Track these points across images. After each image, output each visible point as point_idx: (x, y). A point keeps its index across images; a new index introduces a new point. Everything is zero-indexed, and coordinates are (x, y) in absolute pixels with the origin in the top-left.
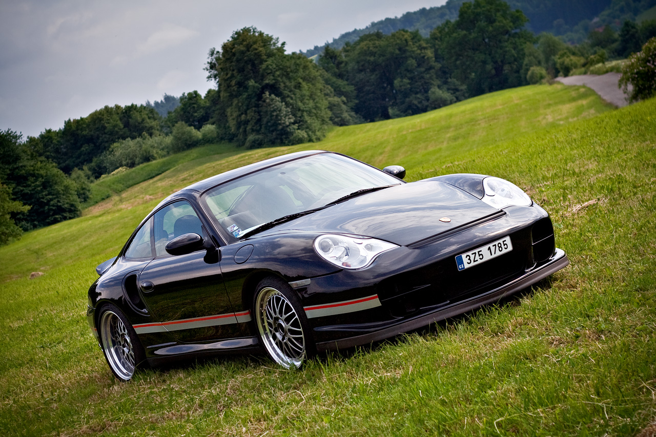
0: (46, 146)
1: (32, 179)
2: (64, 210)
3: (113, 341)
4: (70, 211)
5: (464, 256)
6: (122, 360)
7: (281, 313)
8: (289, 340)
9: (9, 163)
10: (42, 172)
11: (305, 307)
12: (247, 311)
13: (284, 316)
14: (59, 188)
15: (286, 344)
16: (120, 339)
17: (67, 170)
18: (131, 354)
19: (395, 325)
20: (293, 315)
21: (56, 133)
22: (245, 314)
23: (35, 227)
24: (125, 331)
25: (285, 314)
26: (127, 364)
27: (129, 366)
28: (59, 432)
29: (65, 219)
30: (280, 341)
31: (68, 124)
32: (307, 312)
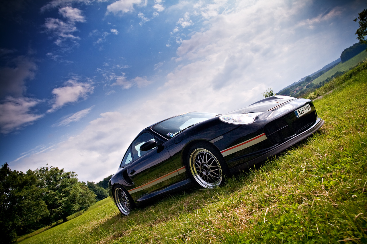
0: (100, 184)
1: (98, 191)
2: (105, 196)
3: (120, 201)
4: (106, 196)
5: (297, 111)
6: (125, 208)
7: (205, 161)
8: (212, 173)
9: (93, 188)
10: (100, 189)
11: (221, 152)
12: (184, 167)
13: (207, 162)
14: (104, 192)
15: (209, 176)
16: (123, 199)
17: (105, 188)
18: (128, 204)
19: (276, 148)
20: (213, 159)
21: (102, 181)
22: (183, 168)
23: (100, 200)
24: (124, 195)
25: (208, 160)
26: (127, 209)
27: (128, 210)
28: (99, 241)
29: (105, 198)
30: (205, 175)
31: (104, 179)
32: (222, 153)
